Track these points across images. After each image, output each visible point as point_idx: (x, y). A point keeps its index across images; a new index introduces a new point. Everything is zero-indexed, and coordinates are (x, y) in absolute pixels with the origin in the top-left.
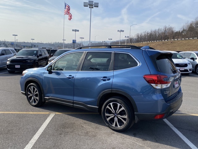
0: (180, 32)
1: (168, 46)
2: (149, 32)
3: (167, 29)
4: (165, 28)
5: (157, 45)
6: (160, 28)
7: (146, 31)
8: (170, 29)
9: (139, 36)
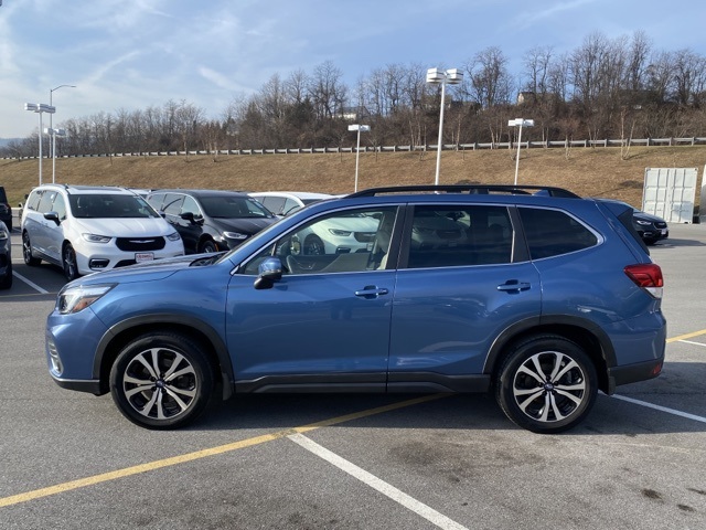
0: (218, 124)
1: (205, 171)
2: (116, 117)
3: (179, 113)
4: (172, 110)
5: (168, 167)
6: (153, 108)
7: (103, 113)
8: (188, 113)
9: (78, 131)
